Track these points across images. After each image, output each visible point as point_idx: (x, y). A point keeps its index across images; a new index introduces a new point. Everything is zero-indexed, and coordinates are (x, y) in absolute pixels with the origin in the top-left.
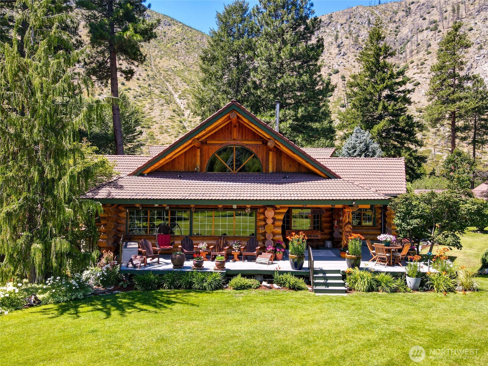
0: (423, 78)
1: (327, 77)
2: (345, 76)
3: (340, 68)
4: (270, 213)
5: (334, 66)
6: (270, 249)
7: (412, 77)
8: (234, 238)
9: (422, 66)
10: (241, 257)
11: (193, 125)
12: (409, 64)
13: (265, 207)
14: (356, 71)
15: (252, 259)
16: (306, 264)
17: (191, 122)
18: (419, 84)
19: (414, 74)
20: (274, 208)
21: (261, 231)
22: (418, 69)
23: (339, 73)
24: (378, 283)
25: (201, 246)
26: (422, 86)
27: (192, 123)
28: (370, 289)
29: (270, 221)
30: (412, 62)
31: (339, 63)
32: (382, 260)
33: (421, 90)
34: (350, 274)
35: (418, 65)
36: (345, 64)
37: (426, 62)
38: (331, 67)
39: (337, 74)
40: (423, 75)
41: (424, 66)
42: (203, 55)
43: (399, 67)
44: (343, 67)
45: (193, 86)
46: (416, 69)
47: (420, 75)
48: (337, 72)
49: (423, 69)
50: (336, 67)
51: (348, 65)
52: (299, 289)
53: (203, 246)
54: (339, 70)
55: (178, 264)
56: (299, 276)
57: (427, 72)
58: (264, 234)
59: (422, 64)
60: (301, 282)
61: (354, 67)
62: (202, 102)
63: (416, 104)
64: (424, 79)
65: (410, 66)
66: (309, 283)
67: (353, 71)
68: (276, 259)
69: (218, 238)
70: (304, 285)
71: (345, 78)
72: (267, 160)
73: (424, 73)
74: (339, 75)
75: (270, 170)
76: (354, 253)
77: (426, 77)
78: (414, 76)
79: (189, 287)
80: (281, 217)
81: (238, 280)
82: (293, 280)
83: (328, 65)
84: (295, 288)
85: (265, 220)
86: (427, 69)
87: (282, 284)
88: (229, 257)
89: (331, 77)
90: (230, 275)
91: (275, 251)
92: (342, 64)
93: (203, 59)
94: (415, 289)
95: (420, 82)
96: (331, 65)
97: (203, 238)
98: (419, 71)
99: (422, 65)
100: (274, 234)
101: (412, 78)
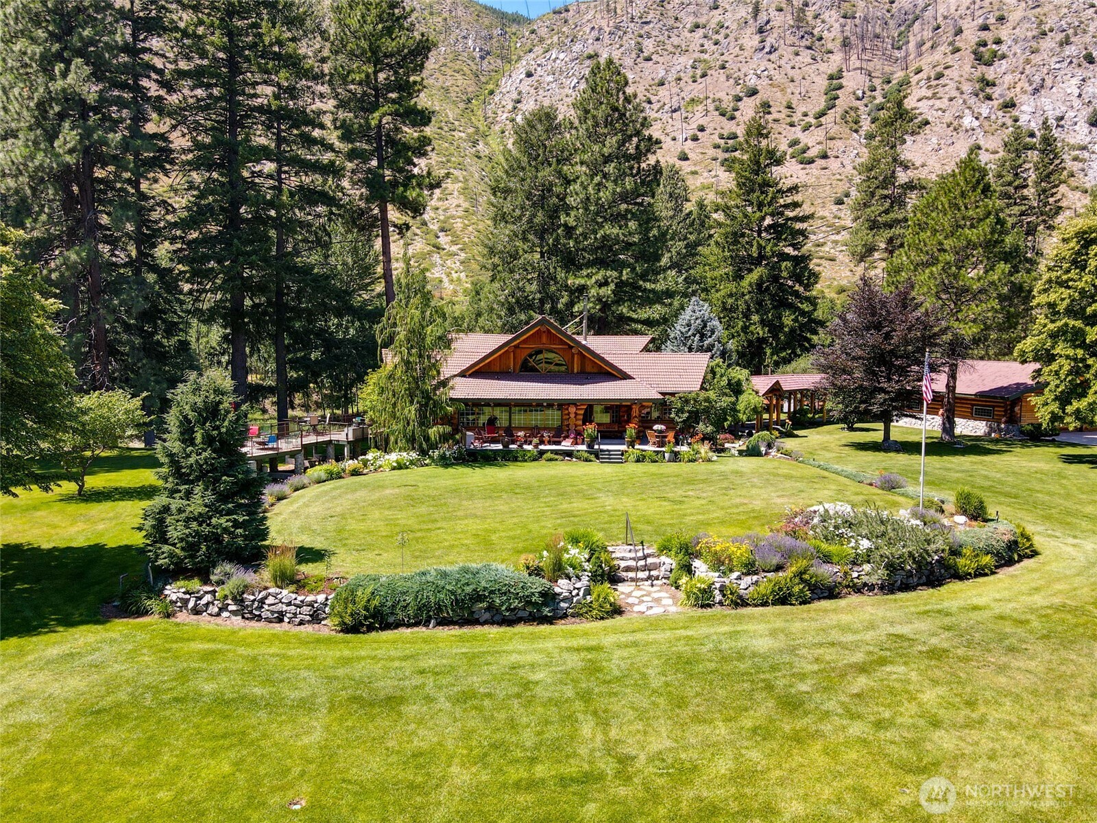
0: (937, 110)
1: (732, 105)
2: (771, 103)
3: (762, 84)
4: (572, 410)
5: (749, 77)
6: (572, 436)
7: (914, 106)
8: (545, 429)
9: (937, 82)
10: (550, 443)
11: (442, 218)
12: (912, 75)
13: (569, 404)
14: (795, 91)
15: (559, 443)
16: (596, 447)
17: (437, 209)
18: (927, 123)
19: (919, 100)
20: (575, 405)
21: (566, 423)
22: (929, 87)
23: (758, 96)
24: (644, 457)
25: (519, 434)
26: (934, 129)
27: (440, 212)
28: (638, 461)
29: (572, 416)
30: (919, 71)
31: (759, 72)
32: (654, 443)
33: (929, 137)
34: (626, 451)
35: (929, 78)
36: (772, 72)
37: (946, 72)
38: (741, 82)
39: (753, 98)
40: (938, 104)
41: (942, 81)
42: (493, 184)
43: (889, 82)
44: (767, 81)
45: (437, 125)
46: (924, 89)
47: (931, 102)
48: (753, 92)
49: (940, 89)
50: (752, 81)
51: (778, 77)
52: (590, 461)
53: (521, 434)
54: (759, 88)
55: (506, 446)
56: (591, 453)
57: (948, 96)
58: (568, 426)
59: (939, 76)
60: (592, 457)
61: (793, 81)
62: (492, 251)
63: (917, 168)
64: (940, 112)
65: (914, 79)
66: (598, 458)
67: (789, 91)
68: (577, 444)
69: (531, 429)
70: (594, 459)
71: (769, 106)
72: (573, 362)
73: (941, 98)
74: (757, 100)
75: (575, 371)
76: (631, 437)
77: (943, 107)
78: (920, 104)
79: (515, 459)
80: (582, 412)
81: (549, 455)
82: (586, 455)
83: (735, 76)
84: (587, 460)
85: (569, 414)
86: (947, 88)
87: (579, 458)
88: (542, 442)
89: (739, 103)
90: (542, 453)
91: (576, 438)
92: (766, 73)
93: (494, 191)
94: (669, 461)
95: (930, 119)
96: (742, 76)
97: (520, 429)
98: (929, 94)
99: (938, 79)
100: (576, 426)
101: (915, 108)
